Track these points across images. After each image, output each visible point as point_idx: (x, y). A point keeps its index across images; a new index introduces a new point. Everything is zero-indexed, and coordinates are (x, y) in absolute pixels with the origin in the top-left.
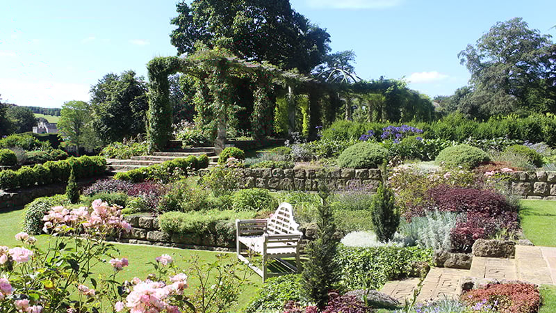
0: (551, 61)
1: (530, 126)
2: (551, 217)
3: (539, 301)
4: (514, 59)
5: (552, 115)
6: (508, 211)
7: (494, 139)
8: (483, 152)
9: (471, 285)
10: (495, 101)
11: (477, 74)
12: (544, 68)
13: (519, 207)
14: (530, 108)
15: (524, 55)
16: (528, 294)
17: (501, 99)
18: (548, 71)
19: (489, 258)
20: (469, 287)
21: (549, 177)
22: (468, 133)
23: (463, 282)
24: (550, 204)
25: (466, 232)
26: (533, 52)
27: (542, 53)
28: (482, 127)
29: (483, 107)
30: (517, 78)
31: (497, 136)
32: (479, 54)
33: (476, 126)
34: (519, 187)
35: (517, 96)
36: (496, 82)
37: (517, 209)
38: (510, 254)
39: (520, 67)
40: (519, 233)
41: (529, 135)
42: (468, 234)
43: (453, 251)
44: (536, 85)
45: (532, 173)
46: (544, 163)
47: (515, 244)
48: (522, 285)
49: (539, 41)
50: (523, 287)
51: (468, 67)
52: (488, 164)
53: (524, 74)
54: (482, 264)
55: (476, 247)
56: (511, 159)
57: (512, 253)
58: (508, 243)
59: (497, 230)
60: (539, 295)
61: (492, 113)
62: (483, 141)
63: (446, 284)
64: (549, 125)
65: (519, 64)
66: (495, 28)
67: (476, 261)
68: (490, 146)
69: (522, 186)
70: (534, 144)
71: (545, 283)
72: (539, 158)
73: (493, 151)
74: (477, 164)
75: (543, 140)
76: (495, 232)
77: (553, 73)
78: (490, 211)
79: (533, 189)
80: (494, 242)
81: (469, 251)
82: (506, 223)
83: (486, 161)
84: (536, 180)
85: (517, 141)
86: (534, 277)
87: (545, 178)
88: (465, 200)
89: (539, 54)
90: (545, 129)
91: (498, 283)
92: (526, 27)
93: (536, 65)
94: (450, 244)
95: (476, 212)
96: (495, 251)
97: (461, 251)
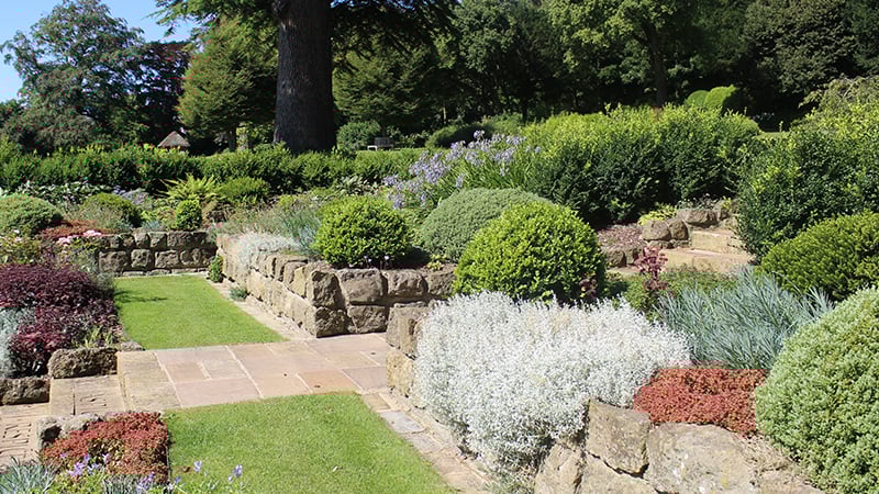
0: (143, 68)
1: (121, 163)
2: (160, 303)
3: (165, 438)
4: (90, 61)
5: (151, 147)
6: (98, 299)
7: (66, 185)
8: (51, 207)
9: (56, 430)
10: (61, 125)
11: (33, 80)
12: (134, 78)
13: (113, 290)
14: (113, 137)
15: (105, 56)
16: (147, 430)
17: (72, 121)
18: (139, 82)
19: (77, 379)
20: (52, 435)
21: (153, 241)
22: (25, 175)
23: (42, 428)
24: (157, 282)
25: (36, 340)
26: (117, 52)
27: (130, 54)
28: (47, 165)
29: (43, 133)
30: (95, 91)
31: (71, 179)
32: (36, 49)
33: (37, 164)
34: (109, 259)
35: (95, 119)
36: (63, 94)
37: (110, 294)
38: (108, 368)
39: (97, 73)
40: (119, 333)
41: (120, 178)
42: (40, 343)
43: (16, 375)
44: (122, 103)
45: (128, 236)
46: (144, 220)
47: (116, 350)
48: (137, 416)
49: (125, 36)
50: (140, 420)
51: (18, 68)
52: (60, 224)
53: (104, 85)
54: (67, 391)
55: (54, 363)
56: (96, 215)
57: (114, 366)
58: (104, 350)
59: (85, 332)
60: (165, 428)
61: (57, 143)
62: (50, 188)
63: (11, 434)
64: (149, 162)
65: (98, 68)
66: (59, 9)
67: (56, 387)
68: (61, 196)
69: (114, 257)
70: (127, 191)
71: (170, 407)
72: (136, 212)
73: (66, 203)
74: (42, 225)
75: (140, 185)
76: (81, 336)
77: (146, 87)
78: (70, 302)
79: (130, 261)
80: (84, 352)
81: (44, 371)
82: (96, 317)
83: (57, 220)
84: (134, 246)
85: (102, 187)
86: (152, 401)
87: (146, 244)
88: (29, 287)
89: (126, 56)
90: (143, 168)
91: (100, 420)
92: (107, 14)
93: (123, 73)
94: (10, 363)
95: (48, 305)
96: (86, 367)
97: (29, 372)
